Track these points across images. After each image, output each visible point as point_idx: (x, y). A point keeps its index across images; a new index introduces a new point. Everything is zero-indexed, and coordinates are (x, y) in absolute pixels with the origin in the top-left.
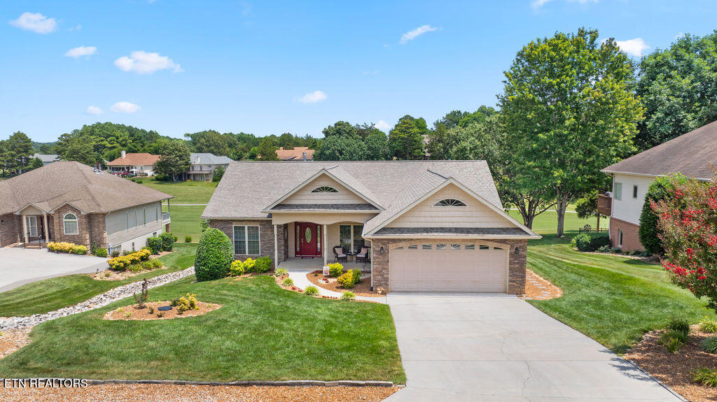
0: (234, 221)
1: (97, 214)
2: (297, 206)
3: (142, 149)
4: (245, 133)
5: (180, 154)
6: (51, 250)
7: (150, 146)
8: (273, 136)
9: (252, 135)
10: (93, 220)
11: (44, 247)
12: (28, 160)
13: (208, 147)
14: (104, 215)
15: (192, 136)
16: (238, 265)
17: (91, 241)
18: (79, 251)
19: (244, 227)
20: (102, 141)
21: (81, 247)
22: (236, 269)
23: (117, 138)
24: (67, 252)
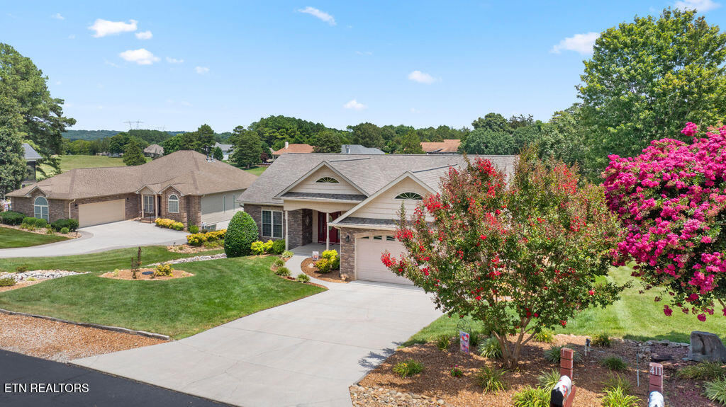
0: (262, 205)
1: (194, 196)
2: (303, 194)
3: (306, 140)
4: (405, 125)
5: (332, 145)
6: (158, 225)
7: (314, 138)
8: (431, 128)
9: (411, 127)
10: (190, 201)
11: (154, 222)
12: (210, 148)
13: (363, 138)
14: (200, 197)
15: (353, 128)
16: (258, 245)
17: (188, 220)
18: (177, 227)
19: (270, 212)
20: (274, 132)
21: (180, 224)
22: (255, 249)
23: (287, 130)
24: (168, 227)
